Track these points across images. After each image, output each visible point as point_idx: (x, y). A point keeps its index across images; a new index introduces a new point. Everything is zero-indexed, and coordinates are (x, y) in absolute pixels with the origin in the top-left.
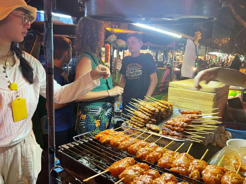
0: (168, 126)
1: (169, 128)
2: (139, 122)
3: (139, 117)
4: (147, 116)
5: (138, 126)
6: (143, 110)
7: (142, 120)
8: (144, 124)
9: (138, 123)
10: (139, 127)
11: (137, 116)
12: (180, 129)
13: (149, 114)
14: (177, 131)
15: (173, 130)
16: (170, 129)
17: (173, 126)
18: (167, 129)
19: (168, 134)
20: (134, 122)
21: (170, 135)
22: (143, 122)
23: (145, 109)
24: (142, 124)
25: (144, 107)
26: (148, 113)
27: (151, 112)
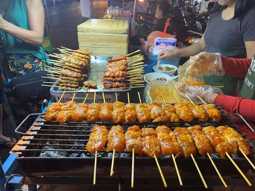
0: (108, 78)
1: (110, 81)
2: (72, 82)
3: (69, 77)
4: (78, 72)
5: (72, 87)
6: (70, 67)
7: (75, 79)
8: (78, 83)
9: (71, 84)
10: (74, 88)
11: (66, 76)
12: (122, 79)
13: (79, 71)
14: (120, 82)
15: (115, 81)
16: (112, 81)
17: (114, 77)
18: (108, 82)
19: (112, 87)
20: (65, 84)
21: (114, 88)
22: (76, 81)
23: (71, 64)
24: (76, 84)
25: (69, 63)
26: (78, 69)
27: (80, 67)
